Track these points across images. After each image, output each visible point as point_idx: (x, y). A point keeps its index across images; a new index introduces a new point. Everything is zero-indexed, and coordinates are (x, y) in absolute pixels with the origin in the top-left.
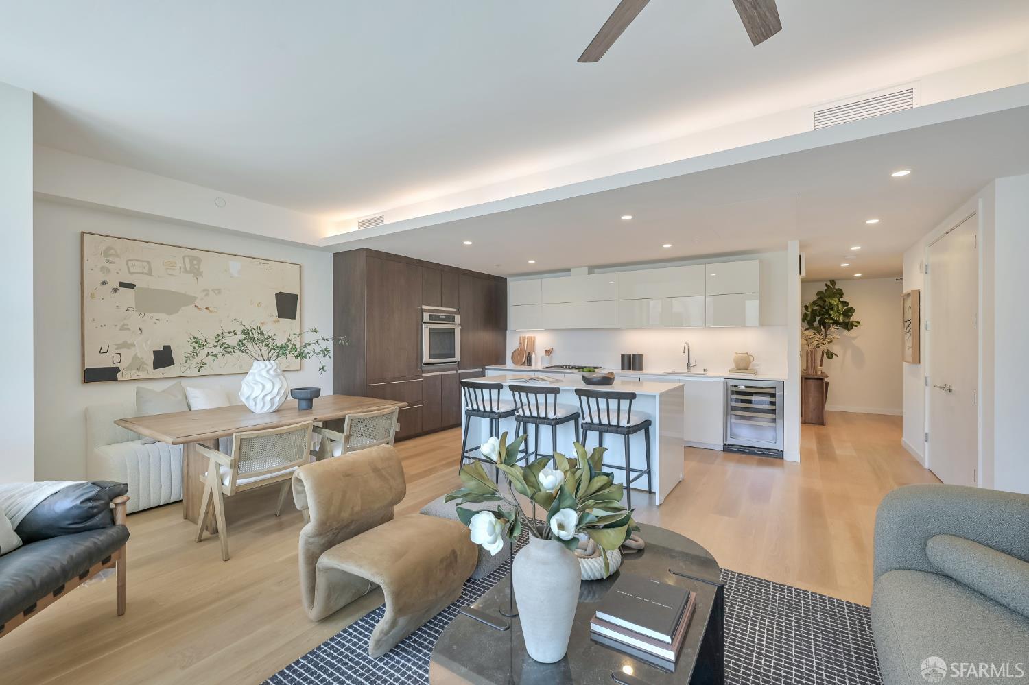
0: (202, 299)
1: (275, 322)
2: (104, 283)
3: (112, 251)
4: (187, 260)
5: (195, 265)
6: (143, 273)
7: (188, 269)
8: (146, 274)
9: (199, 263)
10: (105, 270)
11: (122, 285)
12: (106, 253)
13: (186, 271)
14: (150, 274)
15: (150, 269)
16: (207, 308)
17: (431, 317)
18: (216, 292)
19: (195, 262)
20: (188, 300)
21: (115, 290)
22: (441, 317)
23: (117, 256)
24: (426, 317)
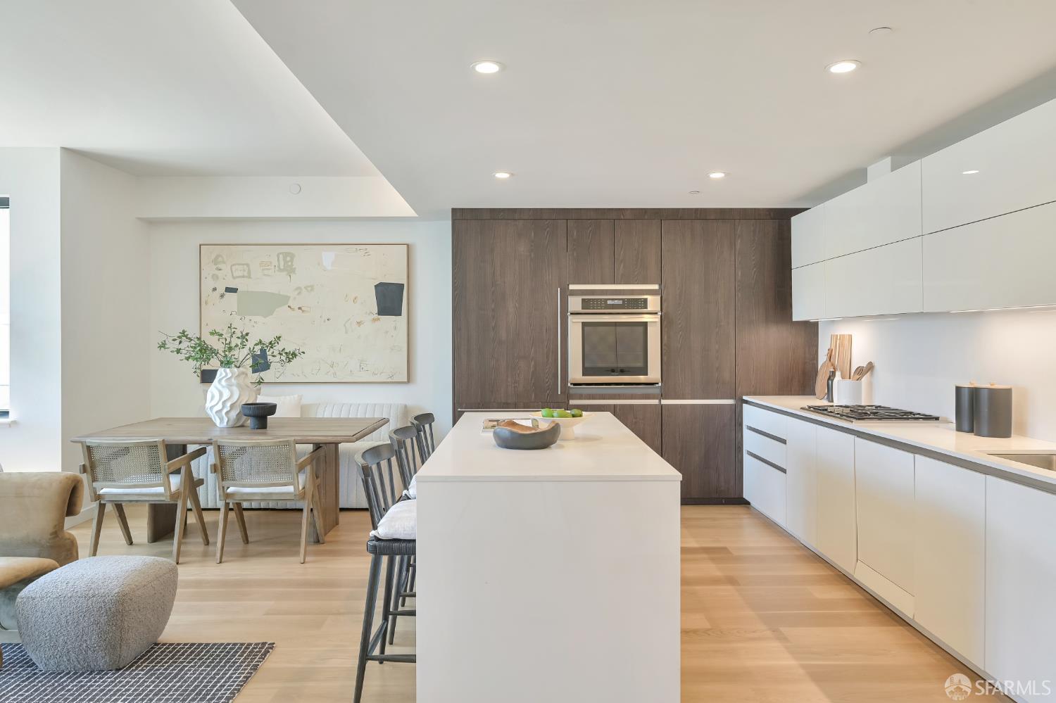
0: (295, 298)
1: (374, 320)
2: (215, 289)
3: (220, 259)
4: (281, 256)
5: (288, 262)
6: (243, 277)
7: (282, 267)
8: (247, 277)
9: (292, 260)
10: (215, 277)
11: (229, 290)
12: (215, 262)
13: (280, 270)
14: (249, 277)
15: (249, 272)
16: (300, 308)
17: (585, 303)
18: (309, 289)
19: (288, 259)
20: (282, 300)
21: (222, 296)
22: (609, 302)
23: (224, 262)
24: (575, 303)
